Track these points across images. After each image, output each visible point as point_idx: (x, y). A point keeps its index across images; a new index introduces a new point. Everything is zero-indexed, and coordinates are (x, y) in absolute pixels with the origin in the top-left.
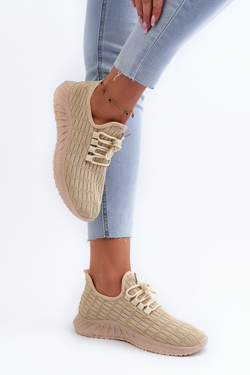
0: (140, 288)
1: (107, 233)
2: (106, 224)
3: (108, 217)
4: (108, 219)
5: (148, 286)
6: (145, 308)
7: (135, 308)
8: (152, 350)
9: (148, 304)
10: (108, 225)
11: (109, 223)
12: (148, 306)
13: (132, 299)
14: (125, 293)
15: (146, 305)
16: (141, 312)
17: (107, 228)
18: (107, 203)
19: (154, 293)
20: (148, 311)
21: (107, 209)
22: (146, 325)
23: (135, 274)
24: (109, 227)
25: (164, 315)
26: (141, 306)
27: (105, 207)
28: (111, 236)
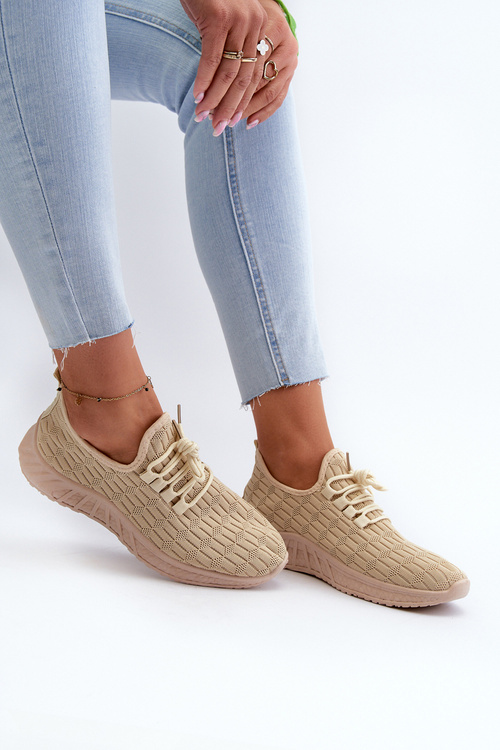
0: (353, 480)
1: (285, 376)
2: (279, 360)
3: (280, 346)
4: (281, 351)
5: (369, 477)
6: (357, 516)
7: (340, 513)
8: (360, 595)
9: (365, 510)
10: (285, 362)
11: (284, 357)
12: (364, 514)
13: (336, 497)
14: (324, 484)
15: (359, 511)
16: (350, 522)
17: (283, 367)
18: (273, 321)
19: (379, 488)
20: (362, 521)
21: (277, 333)
22: (355, 546)
23: (348, 454)
24: (286, 365)
25: (392, 533)
26: (352, 511)
27: (271, 330)
28: (293, 381)
